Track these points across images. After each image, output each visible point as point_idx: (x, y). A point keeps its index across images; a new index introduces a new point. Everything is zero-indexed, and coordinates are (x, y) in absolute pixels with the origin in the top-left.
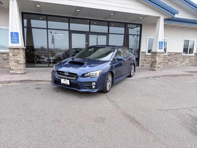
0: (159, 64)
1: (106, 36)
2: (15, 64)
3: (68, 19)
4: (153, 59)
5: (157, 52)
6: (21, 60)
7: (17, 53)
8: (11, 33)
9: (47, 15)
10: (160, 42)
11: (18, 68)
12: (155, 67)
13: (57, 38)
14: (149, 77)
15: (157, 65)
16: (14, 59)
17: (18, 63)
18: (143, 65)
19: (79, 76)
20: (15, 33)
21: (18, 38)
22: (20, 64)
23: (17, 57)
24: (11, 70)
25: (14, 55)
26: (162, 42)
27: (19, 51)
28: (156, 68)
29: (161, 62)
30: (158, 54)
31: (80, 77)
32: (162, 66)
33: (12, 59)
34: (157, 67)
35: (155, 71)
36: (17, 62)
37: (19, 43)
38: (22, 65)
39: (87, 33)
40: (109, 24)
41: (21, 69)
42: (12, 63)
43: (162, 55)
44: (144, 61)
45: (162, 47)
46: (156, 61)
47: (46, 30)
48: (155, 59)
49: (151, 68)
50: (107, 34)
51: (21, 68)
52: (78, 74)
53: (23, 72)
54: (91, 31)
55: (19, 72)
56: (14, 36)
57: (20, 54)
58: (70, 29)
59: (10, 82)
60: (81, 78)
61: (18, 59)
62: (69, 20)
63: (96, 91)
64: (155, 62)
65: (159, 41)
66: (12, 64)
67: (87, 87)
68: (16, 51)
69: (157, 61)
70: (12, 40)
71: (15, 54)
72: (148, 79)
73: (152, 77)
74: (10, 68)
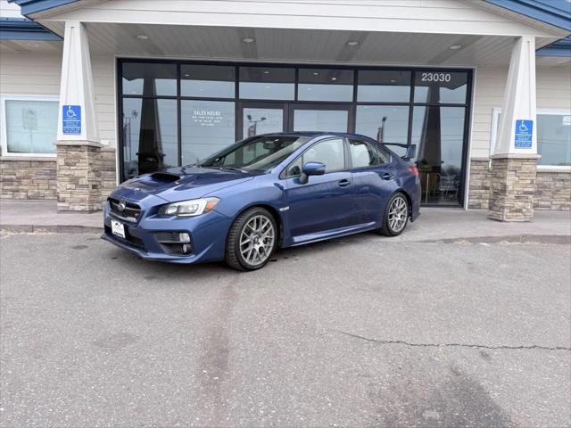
0: (518, 198)
1: (346, 112)
2: (69, 186)
3: (234, 68)
4: (496, 180)
5: (509, 156)
6: (84, 177)
7: (75, 158)
8: (64, 107)
9: (179, 63)
10: (519, 122)
11: (75, 196)
12: (503, 207)
13: (203, 122)
14: (456, 240)
15: (509, 201)
16: (69, 173)
17: (77, 184)
18: (480, 204)
19: (144, 212)
20: (73, 108)
21: (80, 119)
22: (82, 186)
23: (75, 168)
24: (59, 201)
25: (67, 164)
26: (529, 123)
27: (81, 153)
28: (506, 211)
29: (526, 193)
30: (511, 164)
31: (147, 216)
32: (529, 206)
33: (63, 172)
34: (510, 207)
35: (501, 221)
36: (74, 180)
37: (80, 132)
38: (85, 190)
39: (286, 105)
40: (357, 75)
41: (82, 201)
42: (64, 184)
43: (527, 167)
44: (483, 191)
45: (530, 139)
46: (505, 186)
47: (175, 101)
48: (501, 181)
49: (491, 212)
50: (350, 107)
51: (82, 196)
52: (143, 208)
53: (87, 208)
54: (299, 99)
55: (77, 208)
56: (70, 114)
57: (81, 160)
58: (241, 97)
59: (32, 228)
60: (148, 219)
61: (77, 173)
62: (238, 71)
63: (191, 259)
64: (504, 190)
65: (515, 118)
66: (63, 186)
67: (163, 247)
68: (73, 153)
69: (510, 188)
70: (64, 124)
71: (70, 161)
72: (446, 245)
73: (467, 239)
74: (58, 197)
